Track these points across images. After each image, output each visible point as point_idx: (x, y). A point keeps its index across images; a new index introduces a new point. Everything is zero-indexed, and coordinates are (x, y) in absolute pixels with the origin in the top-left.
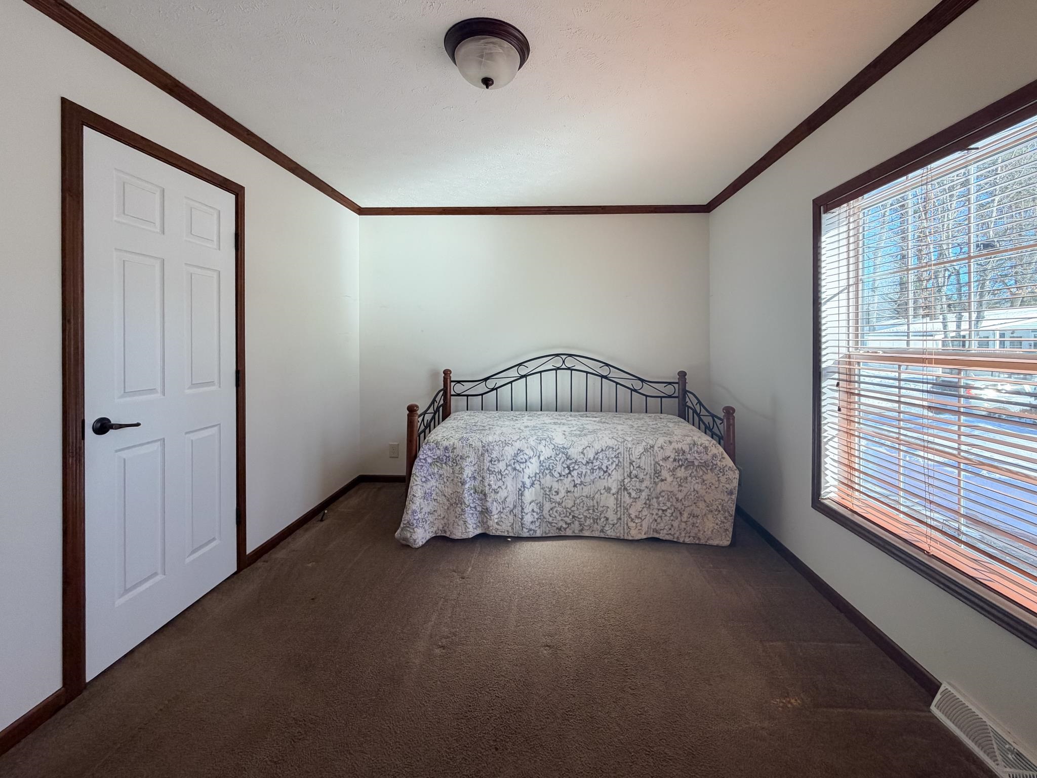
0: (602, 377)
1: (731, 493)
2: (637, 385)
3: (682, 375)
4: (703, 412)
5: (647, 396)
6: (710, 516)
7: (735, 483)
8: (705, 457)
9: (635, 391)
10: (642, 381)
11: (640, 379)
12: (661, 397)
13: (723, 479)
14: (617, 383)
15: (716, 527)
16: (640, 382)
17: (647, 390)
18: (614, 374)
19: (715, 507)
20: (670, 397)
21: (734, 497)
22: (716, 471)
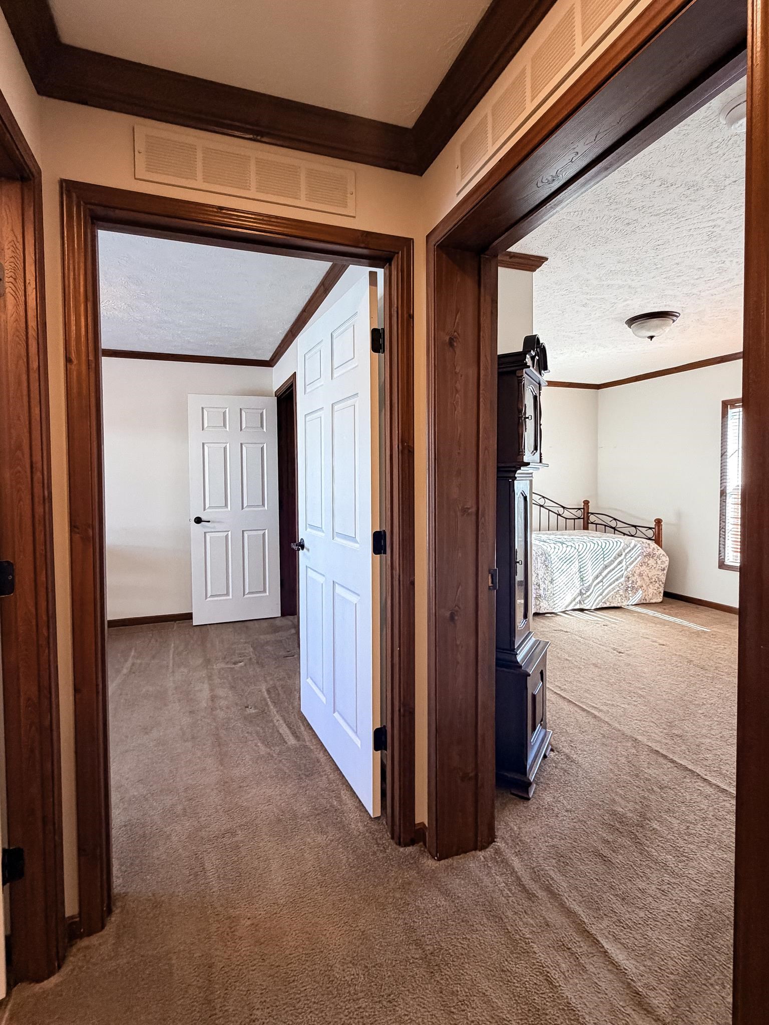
0: (541, 506)
1: (664, 570)
2: (561, 510)
3: (586, 503)
4: (620, 525)
5: (566, 519)
6: (651, 586)
7: (667, 563)
8: (649, 550)
9: (560, 515)
10: (564, 508)
11: (562, 507)
12: (574, 519)
13: (659, 562)
14: (549, 510)
15: (655, 592)
16: (562, 509)
17: (567, 514)
18: (548, 503)
19: (654, 580)
20: (579, 518)
21: (665, 572)
22: (655, 558)
